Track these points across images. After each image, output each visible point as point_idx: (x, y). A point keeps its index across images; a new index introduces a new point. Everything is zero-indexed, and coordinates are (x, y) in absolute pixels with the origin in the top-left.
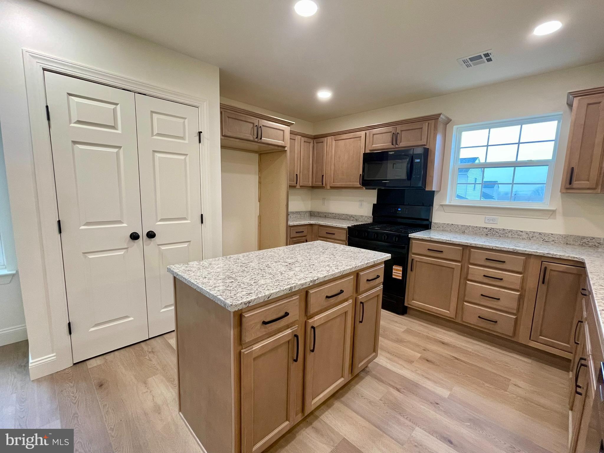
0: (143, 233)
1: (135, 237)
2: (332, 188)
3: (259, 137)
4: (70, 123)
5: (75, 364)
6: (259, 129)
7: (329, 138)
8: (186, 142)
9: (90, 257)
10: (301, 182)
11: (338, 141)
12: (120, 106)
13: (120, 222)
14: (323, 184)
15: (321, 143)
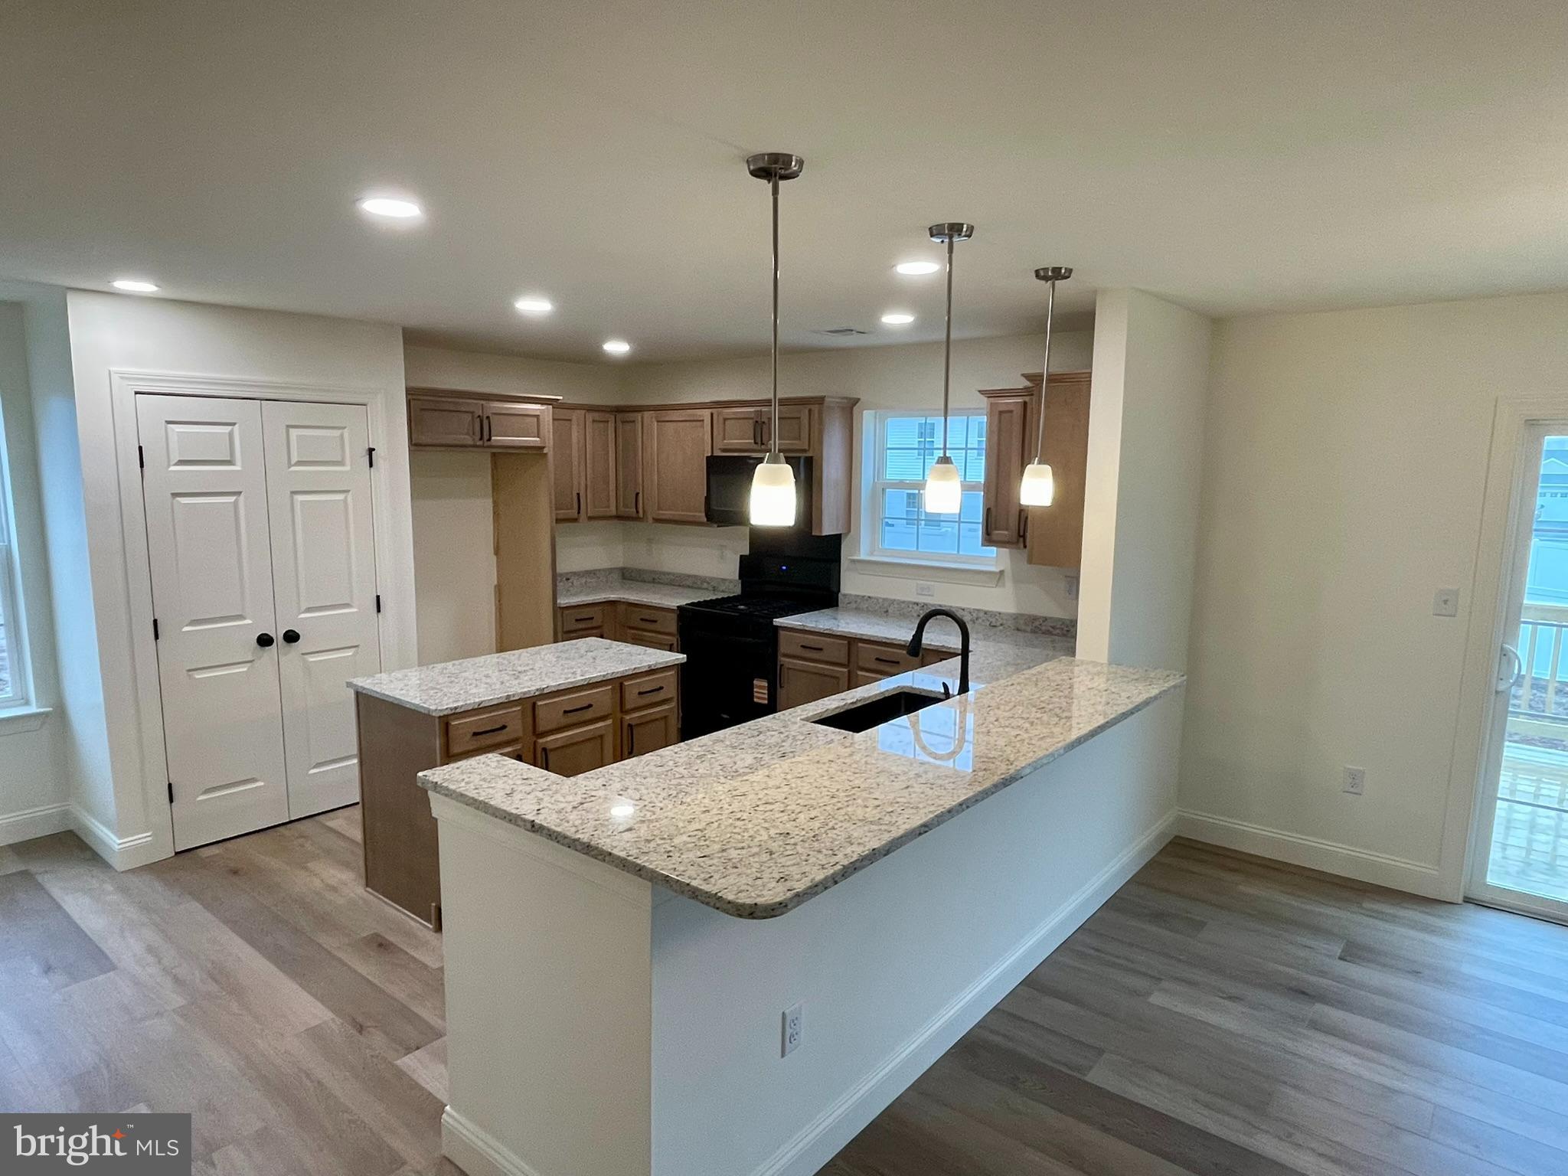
0: (278, 635)
1: (265, 641)
2: (657, 520)
3: (486, 437)
4: (169, 466)
5: (177, 853)
6: (485, 422)
7: (647, 414)
8: (347, 468)
9: (197, 677)
10: (589, 508)
11: (663, 423)
12: (240, 426)
13: (241, 617)
14: (637, 512)
15: (631, 424)
